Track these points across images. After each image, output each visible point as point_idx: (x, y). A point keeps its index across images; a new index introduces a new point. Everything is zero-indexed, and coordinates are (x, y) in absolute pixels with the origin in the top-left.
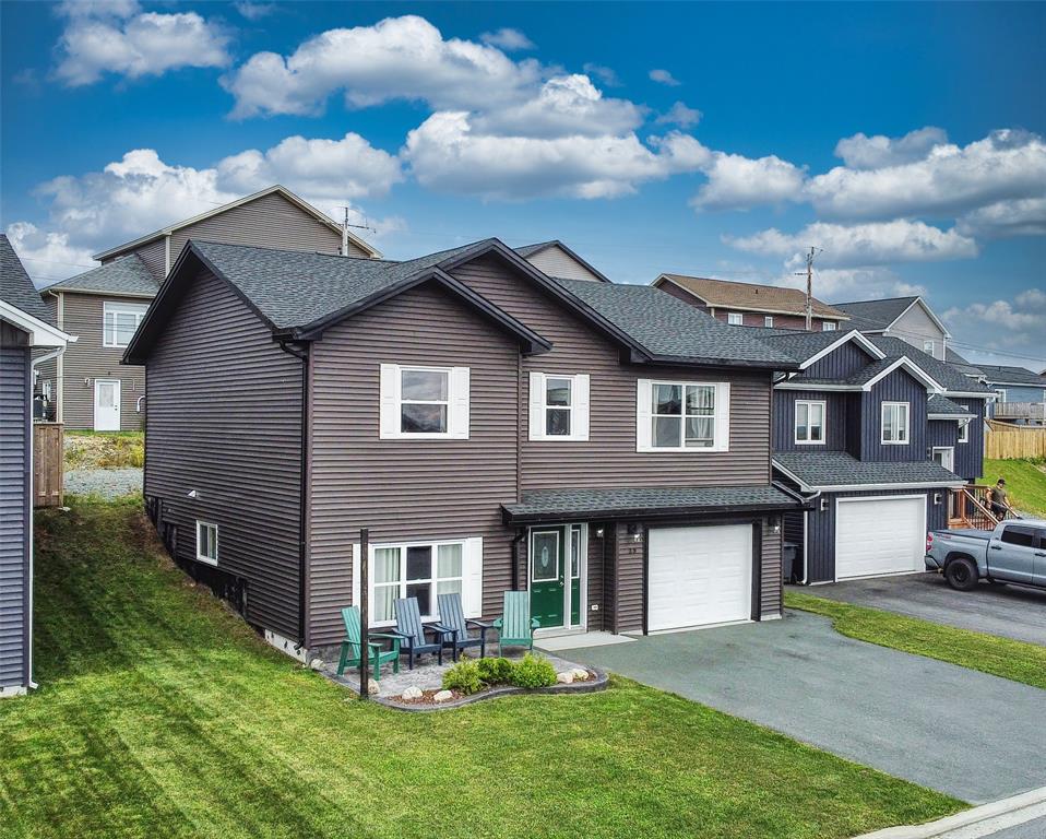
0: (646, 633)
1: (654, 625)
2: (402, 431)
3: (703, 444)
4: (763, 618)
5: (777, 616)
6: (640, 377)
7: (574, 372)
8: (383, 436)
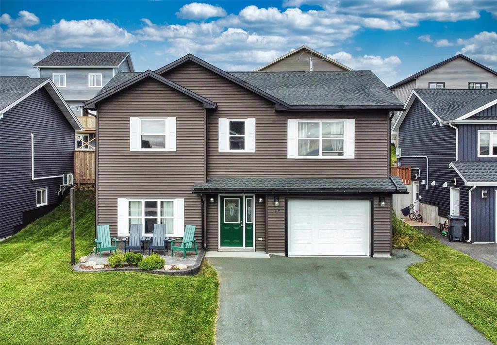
0: (287, 255)
1: (291, 252)
2: (142, 148)
3: (337, 154)
4: (375, 256)
5: (389, 256)
6: (289, 119)
7: (245, 117)
8: (131, 150)
